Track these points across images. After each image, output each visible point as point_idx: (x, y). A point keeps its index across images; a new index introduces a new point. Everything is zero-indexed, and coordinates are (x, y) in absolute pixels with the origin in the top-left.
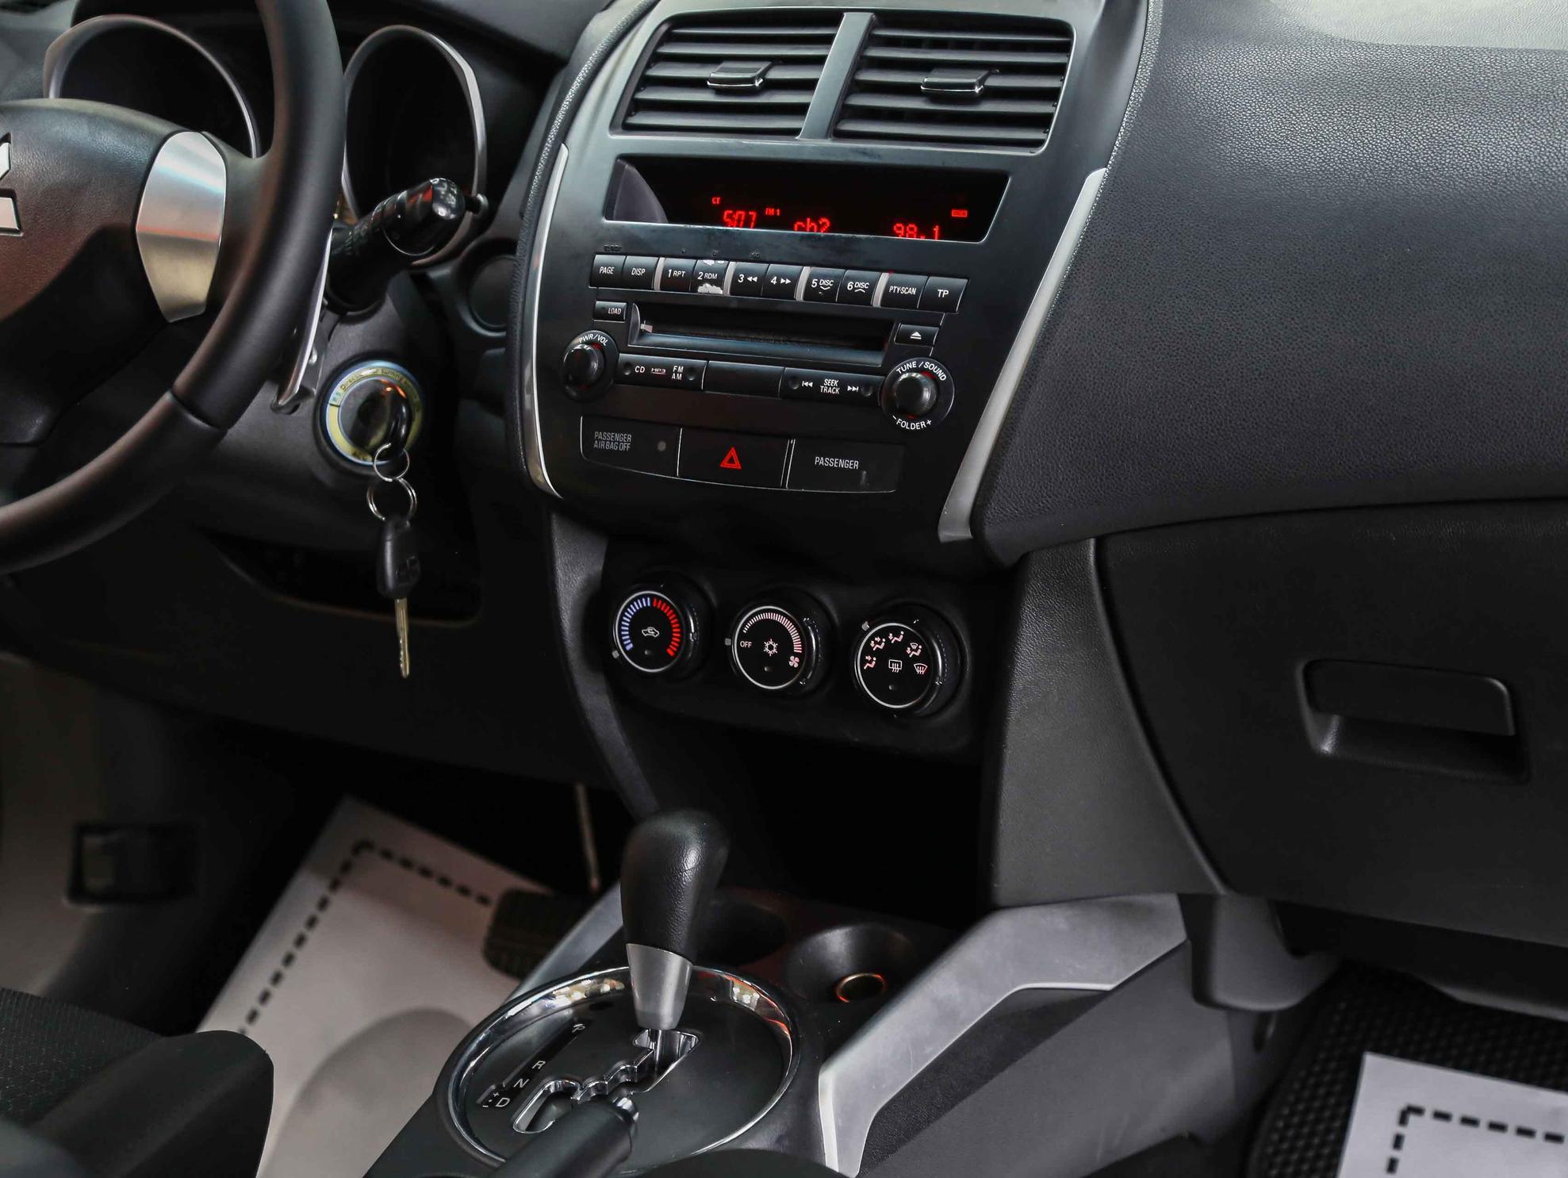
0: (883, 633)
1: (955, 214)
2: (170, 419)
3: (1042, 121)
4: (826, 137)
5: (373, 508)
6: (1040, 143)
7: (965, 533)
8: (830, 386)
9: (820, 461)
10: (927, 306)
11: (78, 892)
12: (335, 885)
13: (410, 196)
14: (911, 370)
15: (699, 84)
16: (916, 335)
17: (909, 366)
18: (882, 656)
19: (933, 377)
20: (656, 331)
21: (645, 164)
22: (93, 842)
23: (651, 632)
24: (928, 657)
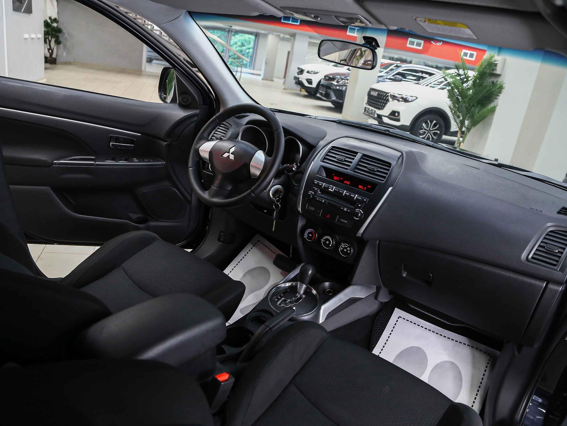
0: (345, 245)
1: (368, 186)
2: (250, 194)
3: (385, 177)
4: (352, 171)
5: (274, 207)
6: (384, 181)
7: (360, 235)
8: (345, 209)
9: (341, 220)
10: (362, 202)
11: (219, 240)
12: (253, 246)
13: (290, 165)
14: (358, 210)
15: (335, 157)
16: (360, 205)
17: (357, 210)
18: (344, 248)
19: (361, 212)
20: (321, 194)
21: (326, 168)
22: (222, 233)
23: (310, 235)
24: (350, 250)
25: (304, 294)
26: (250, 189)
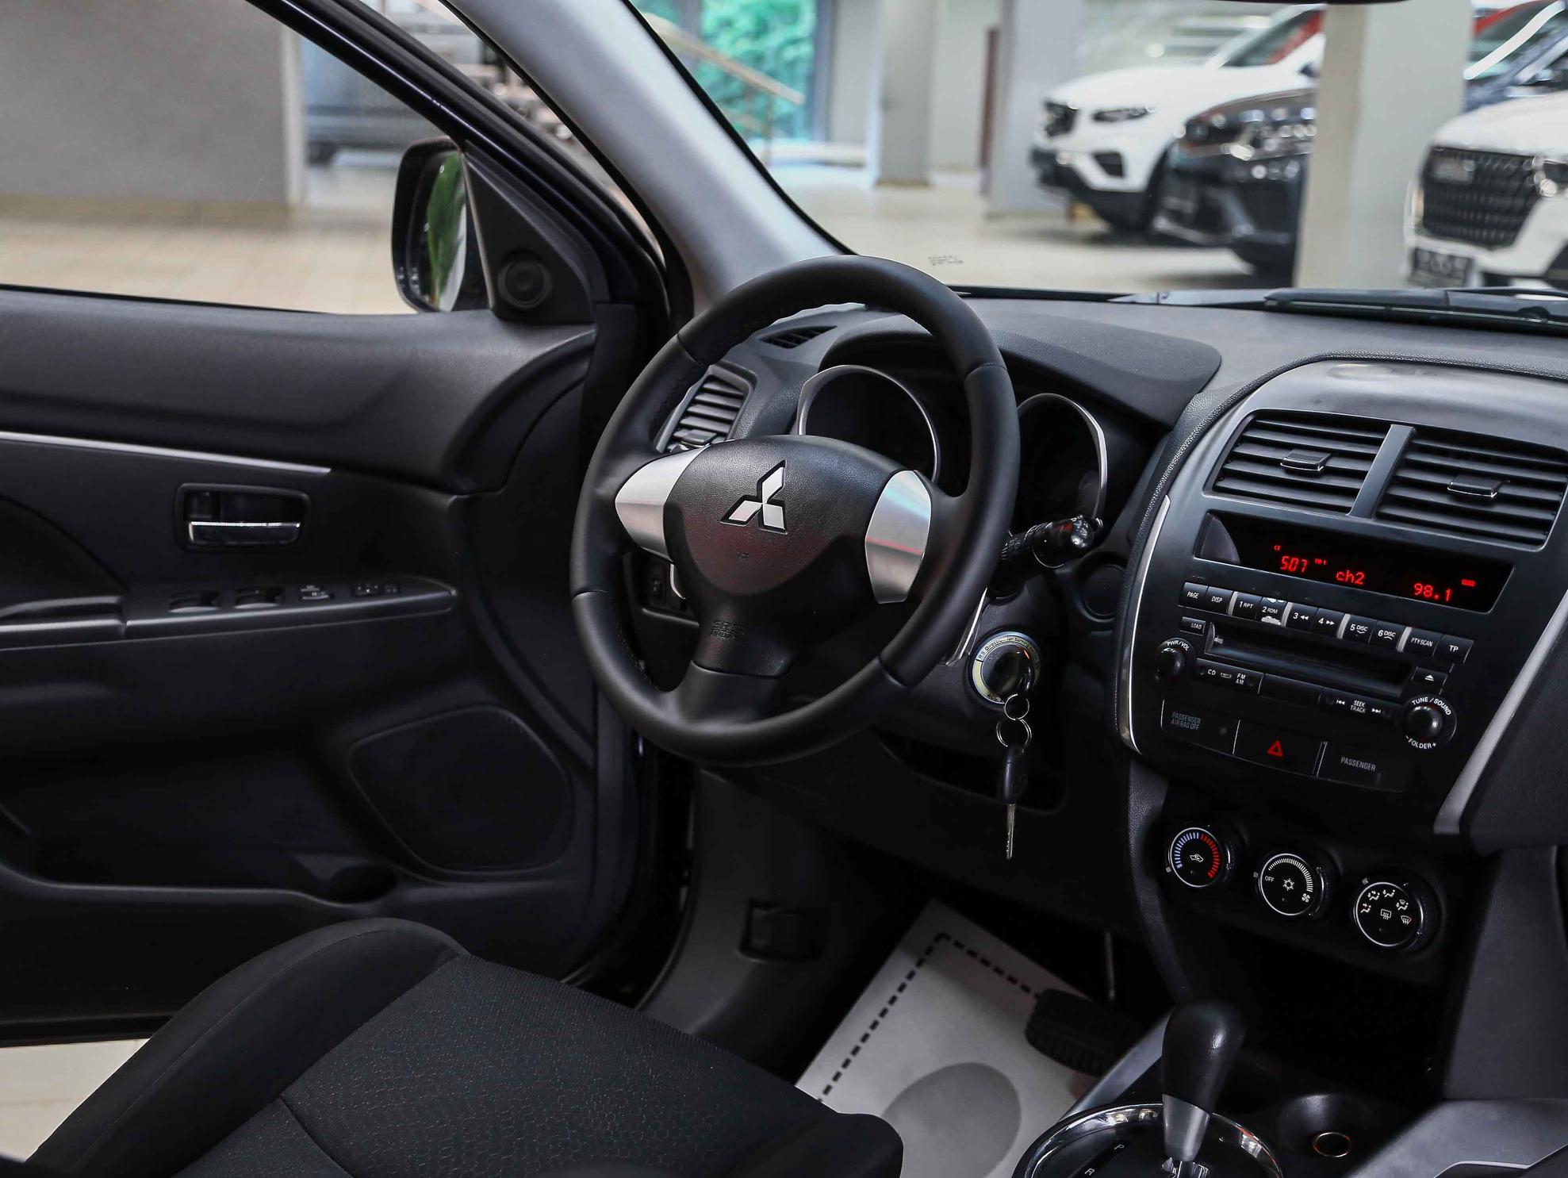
0: (1379, 889)
1: (1464, 582)
2: (876, 678)
3: (1544, 526)
4: (1369, 517)
5: (1000, 738)
6: (1540, 542)
7: (1453, 829)
8: (1359, 706)
9: (1345, 760)
10: (1440, 658)
11: (746, 947)
12: (919, 964)
13: (1054, 526)
14: (1423, 704)
15: (1274, 463)
16: (1430, 678)
17: (1422, 700)
18: (1377, 906)
19: (1441, 711)
20: (1226, 645)
21: (1229, 519)
22: (759, 913)
23: (1197, 857)
24: (1413, 912)
25: (1200, 1157)
26: (876, 653)
